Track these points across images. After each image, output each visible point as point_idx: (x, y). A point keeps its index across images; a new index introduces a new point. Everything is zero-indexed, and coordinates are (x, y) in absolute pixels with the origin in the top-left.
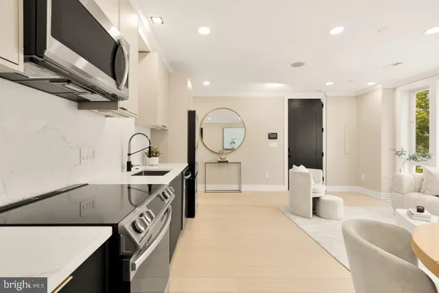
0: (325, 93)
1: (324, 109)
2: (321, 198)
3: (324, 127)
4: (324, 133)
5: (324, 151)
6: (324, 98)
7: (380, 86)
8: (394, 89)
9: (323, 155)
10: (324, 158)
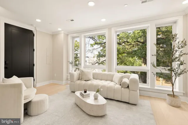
0: (35, 28)
1: (35, 37)
2: (33, 101)
3: (35, 48)
4: (35, 52)
5: (35, 63)
6: (35, 31)
7: (63, 32)
8: (68, 35)
9: (34, 66)
10: (35, 67)
